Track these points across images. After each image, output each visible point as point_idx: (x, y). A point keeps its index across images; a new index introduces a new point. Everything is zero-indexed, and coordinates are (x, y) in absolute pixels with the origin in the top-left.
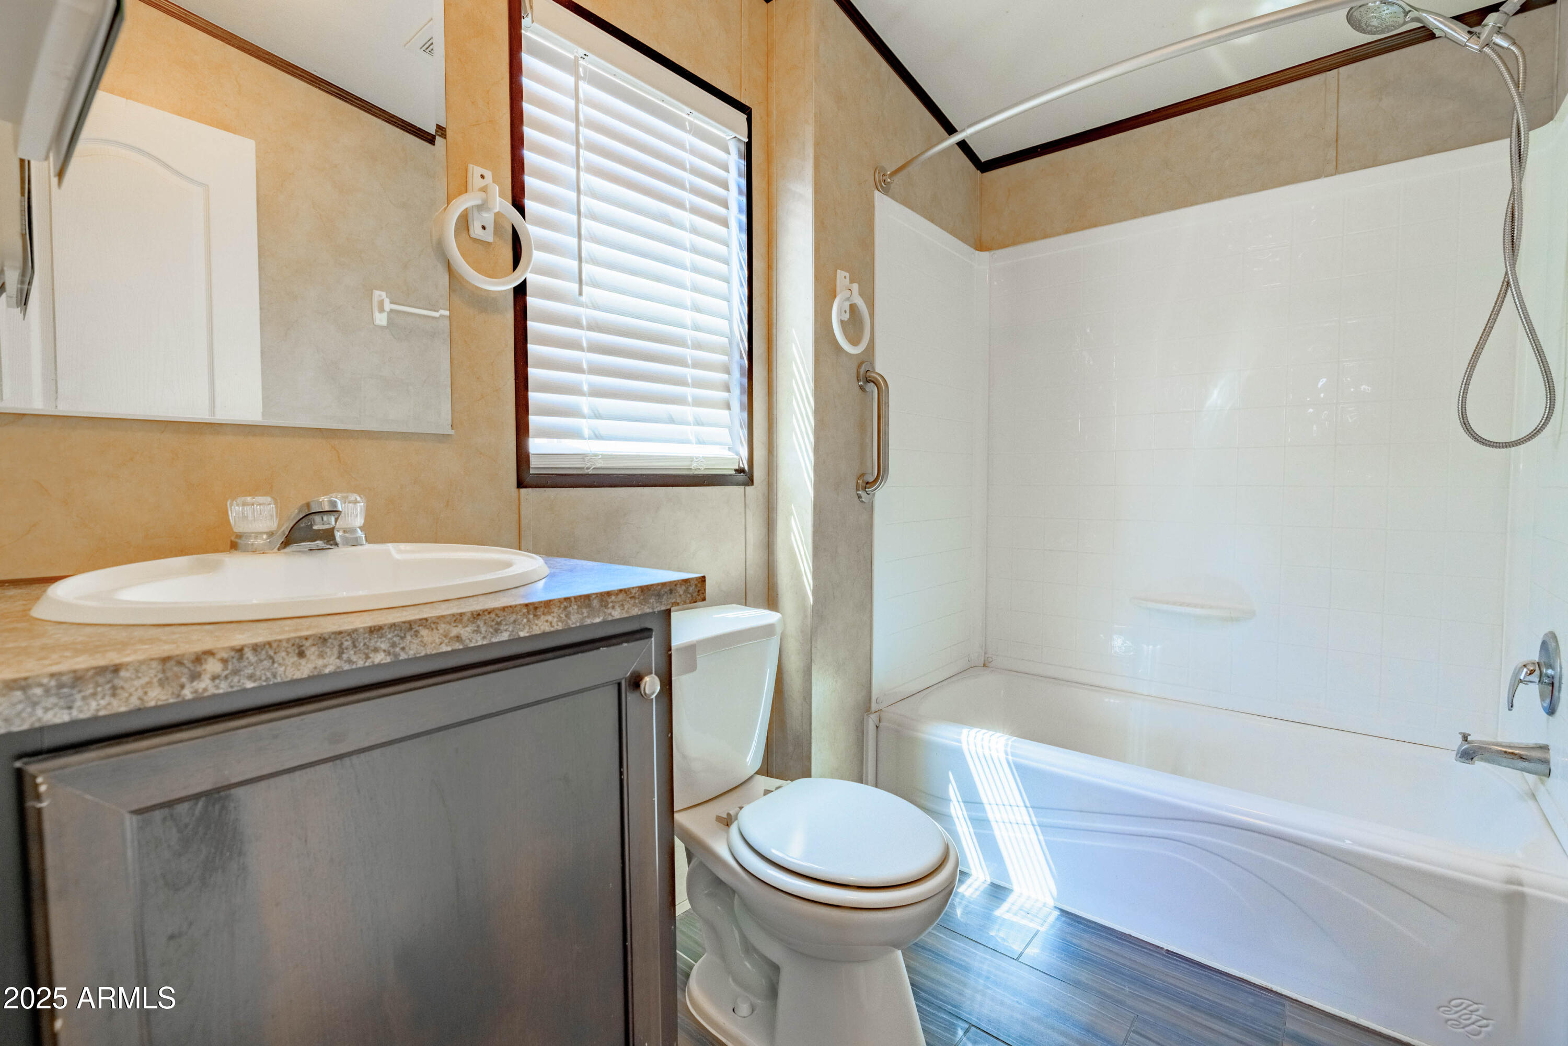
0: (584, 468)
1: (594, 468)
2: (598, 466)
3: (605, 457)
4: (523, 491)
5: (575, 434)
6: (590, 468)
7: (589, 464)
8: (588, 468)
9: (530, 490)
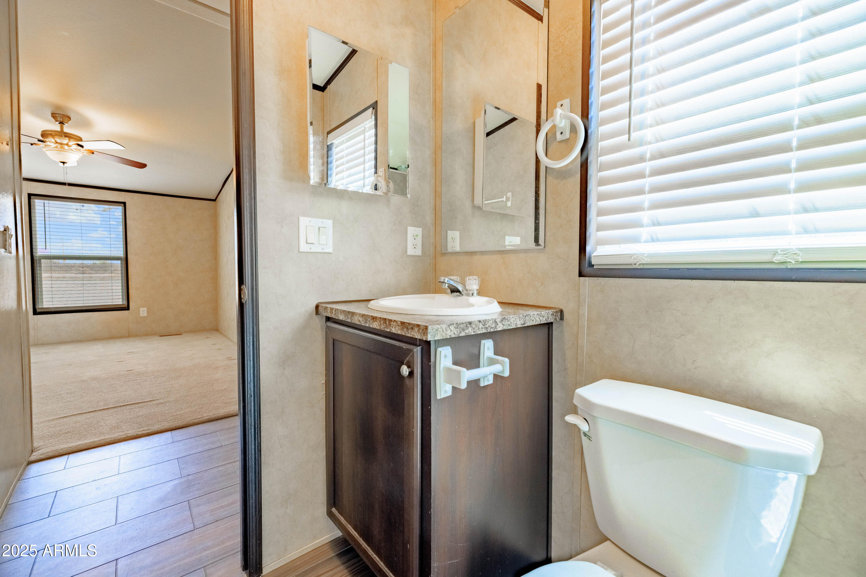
0: (632, 264)
1: (640, 264)
2: (644, 262)
3: (650, 256)
4: (582, 278)
5: (635, 240)
6: (636, 264)
7: (635, 261)
8: (635, 264)
9: (587, 278)
